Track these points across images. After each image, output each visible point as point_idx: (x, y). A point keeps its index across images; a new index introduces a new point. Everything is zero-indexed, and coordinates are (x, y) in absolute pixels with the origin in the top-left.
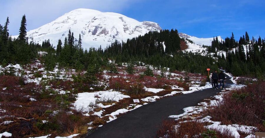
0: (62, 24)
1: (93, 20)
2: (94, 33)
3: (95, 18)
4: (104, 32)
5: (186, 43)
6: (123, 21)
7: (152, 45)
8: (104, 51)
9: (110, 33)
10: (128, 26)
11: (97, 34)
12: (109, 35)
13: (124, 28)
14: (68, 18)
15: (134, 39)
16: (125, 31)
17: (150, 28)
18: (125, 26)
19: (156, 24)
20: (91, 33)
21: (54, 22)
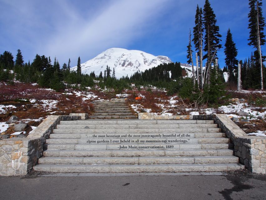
0: (100, 60)
1: (122, 56)
2: (123, 65)
3: (124, 54)
4: (130, 64)
5: (186, 71)
6: (143, 56)
7: (162, 73)
8: (130, 78)
9: (134, 65)
10: (147, 60)
11: (125, 66)
12: (133, 66)
13: (144, 61)
14: (105, 55)
15: (150, 69)
16: (145, 63)
17: (163, 60)
18: (144, 60)
19: (167, 57)
20: (121, 65)
21: (95, 58)
